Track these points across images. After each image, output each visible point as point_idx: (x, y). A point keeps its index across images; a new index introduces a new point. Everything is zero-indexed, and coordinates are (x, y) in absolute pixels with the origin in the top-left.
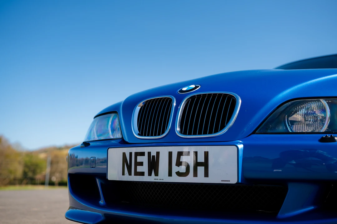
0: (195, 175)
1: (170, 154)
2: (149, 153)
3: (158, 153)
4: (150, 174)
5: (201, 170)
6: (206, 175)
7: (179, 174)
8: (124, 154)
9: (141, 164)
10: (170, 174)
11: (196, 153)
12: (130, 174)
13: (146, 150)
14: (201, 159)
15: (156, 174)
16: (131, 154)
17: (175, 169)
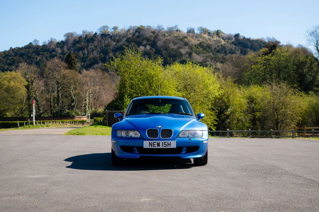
0: (168, 146)
1: (162, 142)
2: (157, 142)
3: (159, 142)
4: (157, 146)
5: (169, 145)
6: (170, 146)
7: (164, 146)
8: (150, 142)
9: (155, 144)
10: (162, 146)
11: (168, 142)
12: (152, 146)
13: (156, 142)
14: (169, 143)
15: (159, 146)
16: (152, 142)
17: (164, 145)
